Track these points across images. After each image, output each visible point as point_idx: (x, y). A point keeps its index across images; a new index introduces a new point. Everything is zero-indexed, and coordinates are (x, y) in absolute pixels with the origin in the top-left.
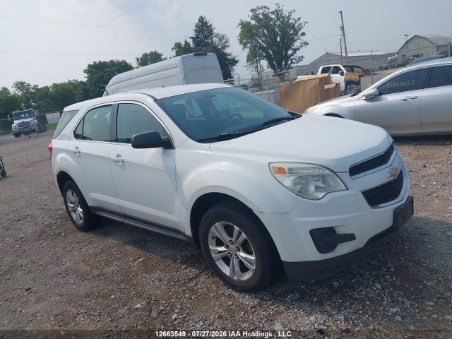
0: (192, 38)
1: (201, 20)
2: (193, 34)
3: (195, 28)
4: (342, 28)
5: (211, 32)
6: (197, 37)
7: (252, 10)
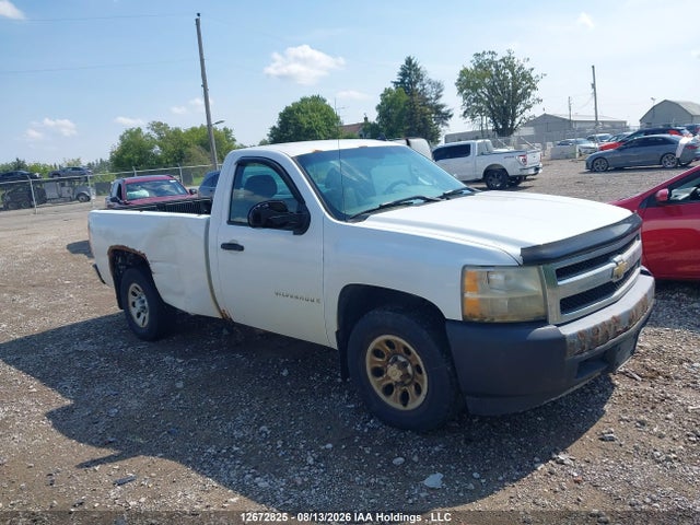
0: (396, 83)
1: (409, 61)
2: (396, 78)
3: (400, 71)
4: (593, 86)
5: (419, 77)
6: (402, 81)
7: (478, 55)
